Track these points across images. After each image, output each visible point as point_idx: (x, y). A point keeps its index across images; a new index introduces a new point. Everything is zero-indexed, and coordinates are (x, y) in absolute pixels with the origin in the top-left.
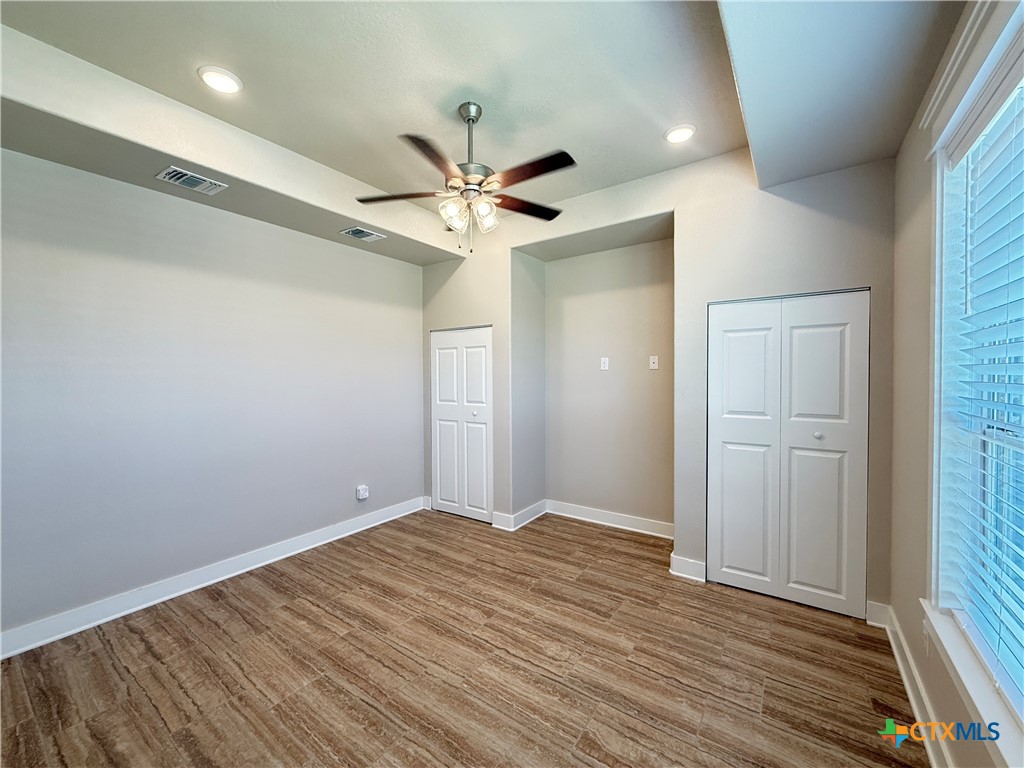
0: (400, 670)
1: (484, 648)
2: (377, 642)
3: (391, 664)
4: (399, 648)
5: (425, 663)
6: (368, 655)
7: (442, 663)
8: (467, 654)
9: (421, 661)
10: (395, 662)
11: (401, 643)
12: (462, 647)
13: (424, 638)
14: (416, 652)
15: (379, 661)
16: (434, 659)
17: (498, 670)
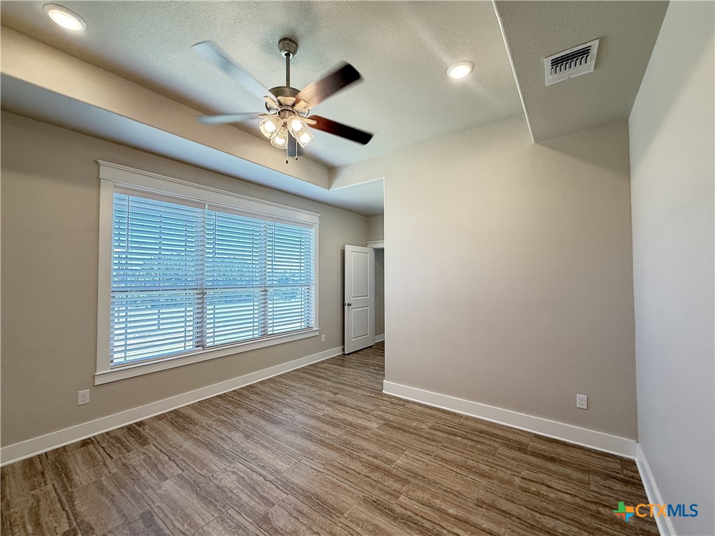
0: (342, 467)
1: (281, 481)
2: (367, 488)
3: (349, 471)
4: (347, 482)
5: (326, 471)
6: (369, 477)
7: (314, 471)
8: (296, 477)
9: (329, 473)
10: (347, 472)
11: (347, 487)
12: (299, 482)
13: (330, 491)
14: (334, 479)
15: (359, 473)
16: (320, 473)
17: (277, 466)
